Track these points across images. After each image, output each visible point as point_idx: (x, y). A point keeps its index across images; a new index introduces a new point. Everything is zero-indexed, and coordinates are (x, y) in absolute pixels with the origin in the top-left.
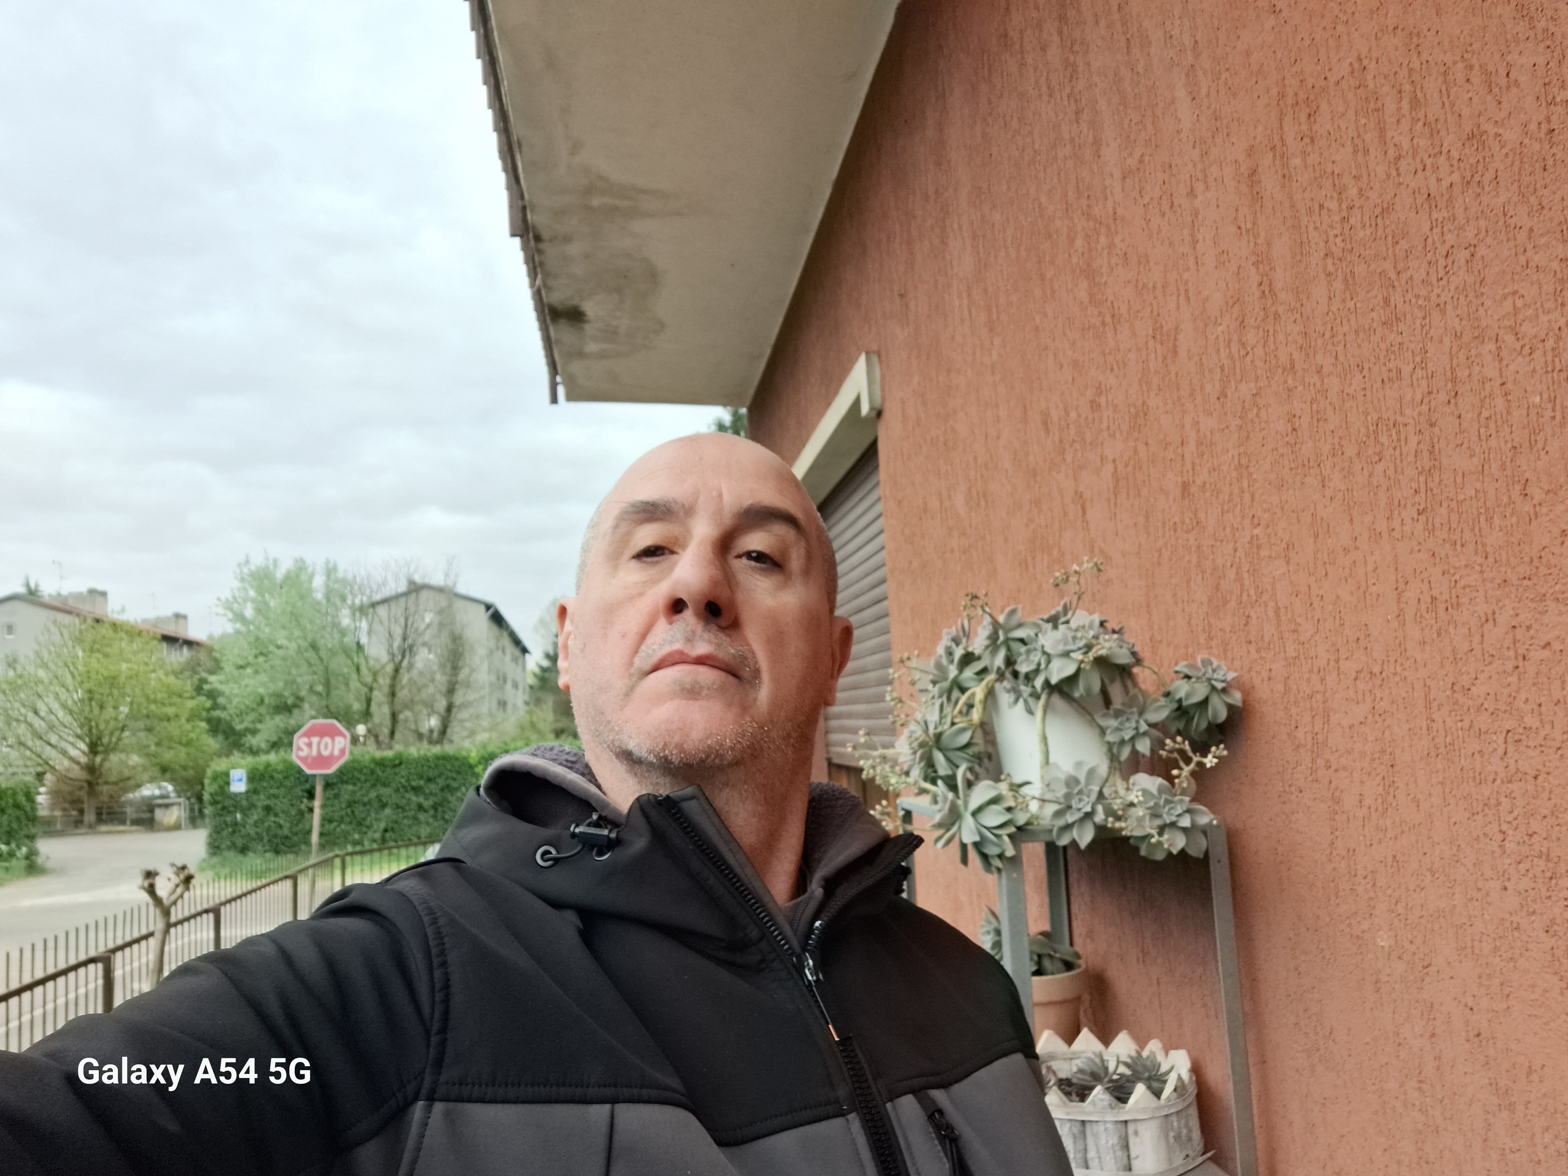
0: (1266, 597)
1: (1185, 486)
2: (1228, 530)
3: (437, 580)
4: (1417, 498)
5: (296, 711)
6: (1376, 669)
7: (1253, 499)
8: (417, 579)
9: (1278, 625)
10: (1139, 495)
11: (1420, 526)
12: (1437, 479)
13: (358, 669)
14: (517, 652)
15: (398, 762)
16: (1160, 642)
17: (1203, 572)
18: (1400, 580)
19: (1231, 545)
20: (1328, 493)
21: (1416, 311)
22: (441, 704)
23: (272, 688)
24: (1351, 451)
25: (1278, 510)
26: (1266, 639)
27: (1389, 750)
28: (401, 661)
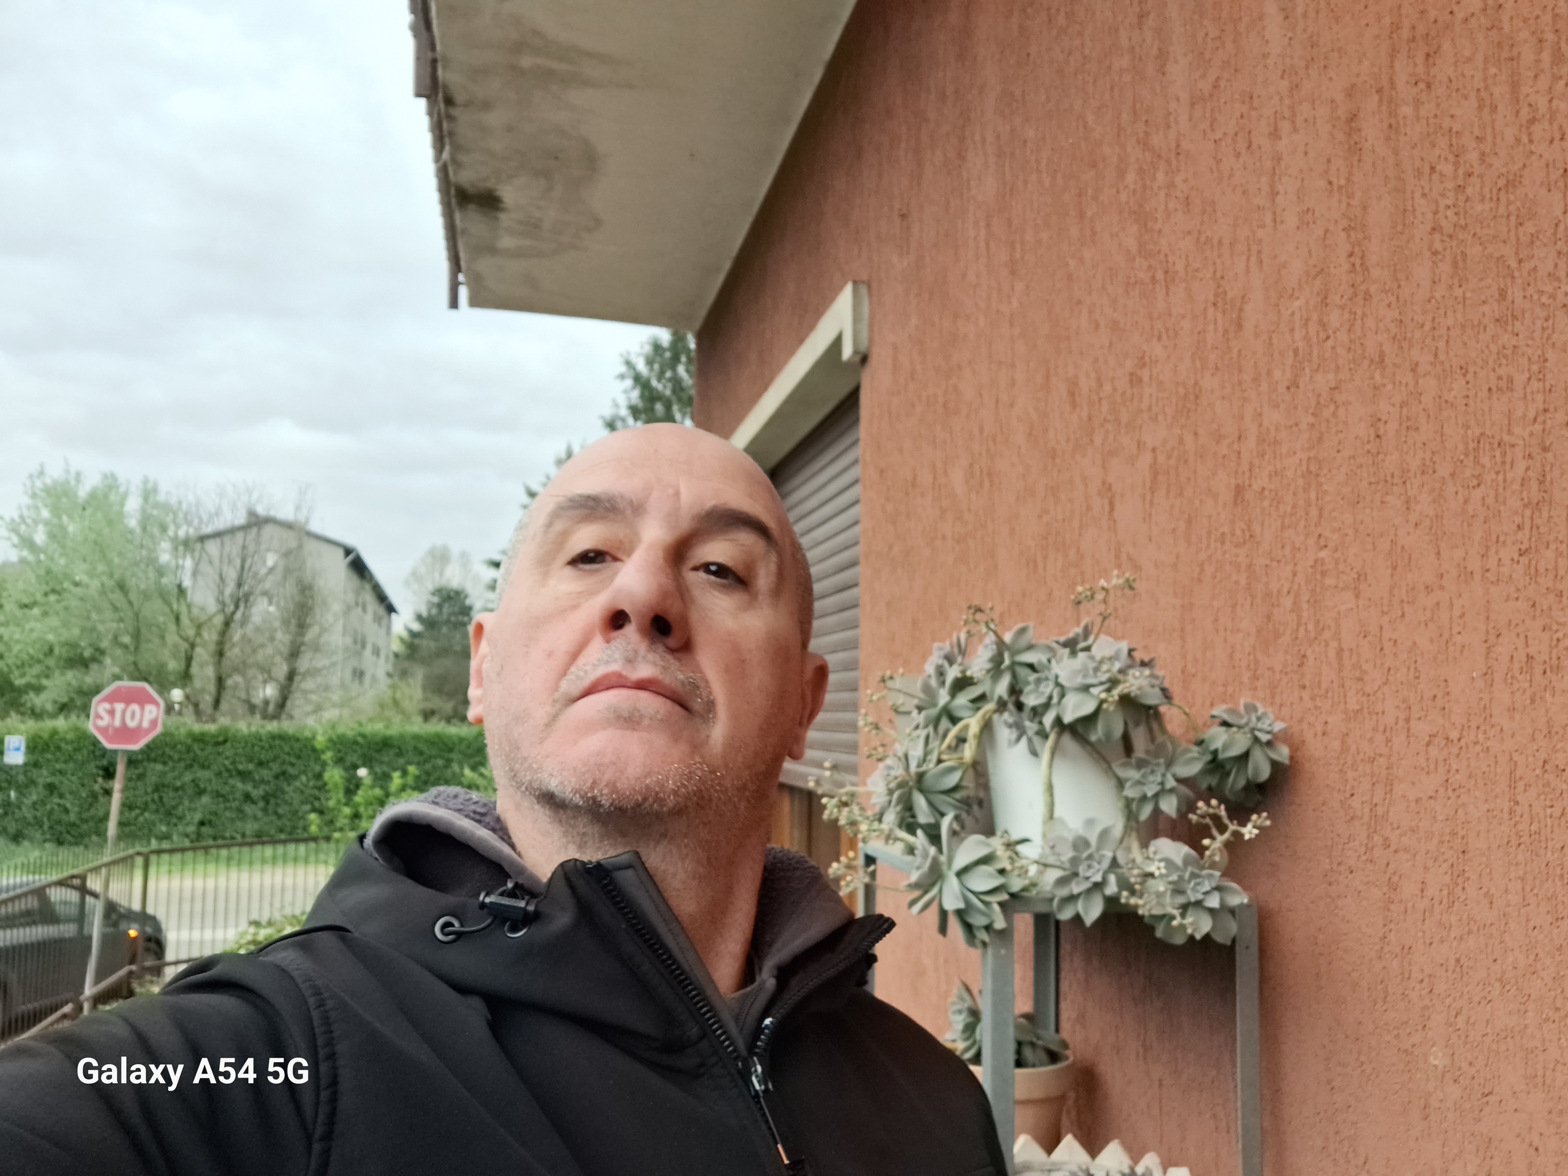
0: (1327, 635)
1: (1239, 491)
2: (1287, 550)
3: (286, 513)
4: (1520, 536)
5: (94, 667)
6: (1454, 735)
7: (1320, 516)
8: (261, 510)
9: (1340, 671)
10: (1181, 494)
11: (1520, 569)
12: (1545, 514)
13: (178, 619)
14: (381, 611)
15: (222, 740)
16: (1194, 676)
17: (1253, 597)
18: (1492, 631)
19: (1289, 568)
20: (1413, 518)
21: (1538, 310)
22: (281, 670)
23: (65, 635)
24: (1444, 470)
25: (1350, 532)
26: (1324, 685)
27: (1462, 833)
28: (233, 613)
